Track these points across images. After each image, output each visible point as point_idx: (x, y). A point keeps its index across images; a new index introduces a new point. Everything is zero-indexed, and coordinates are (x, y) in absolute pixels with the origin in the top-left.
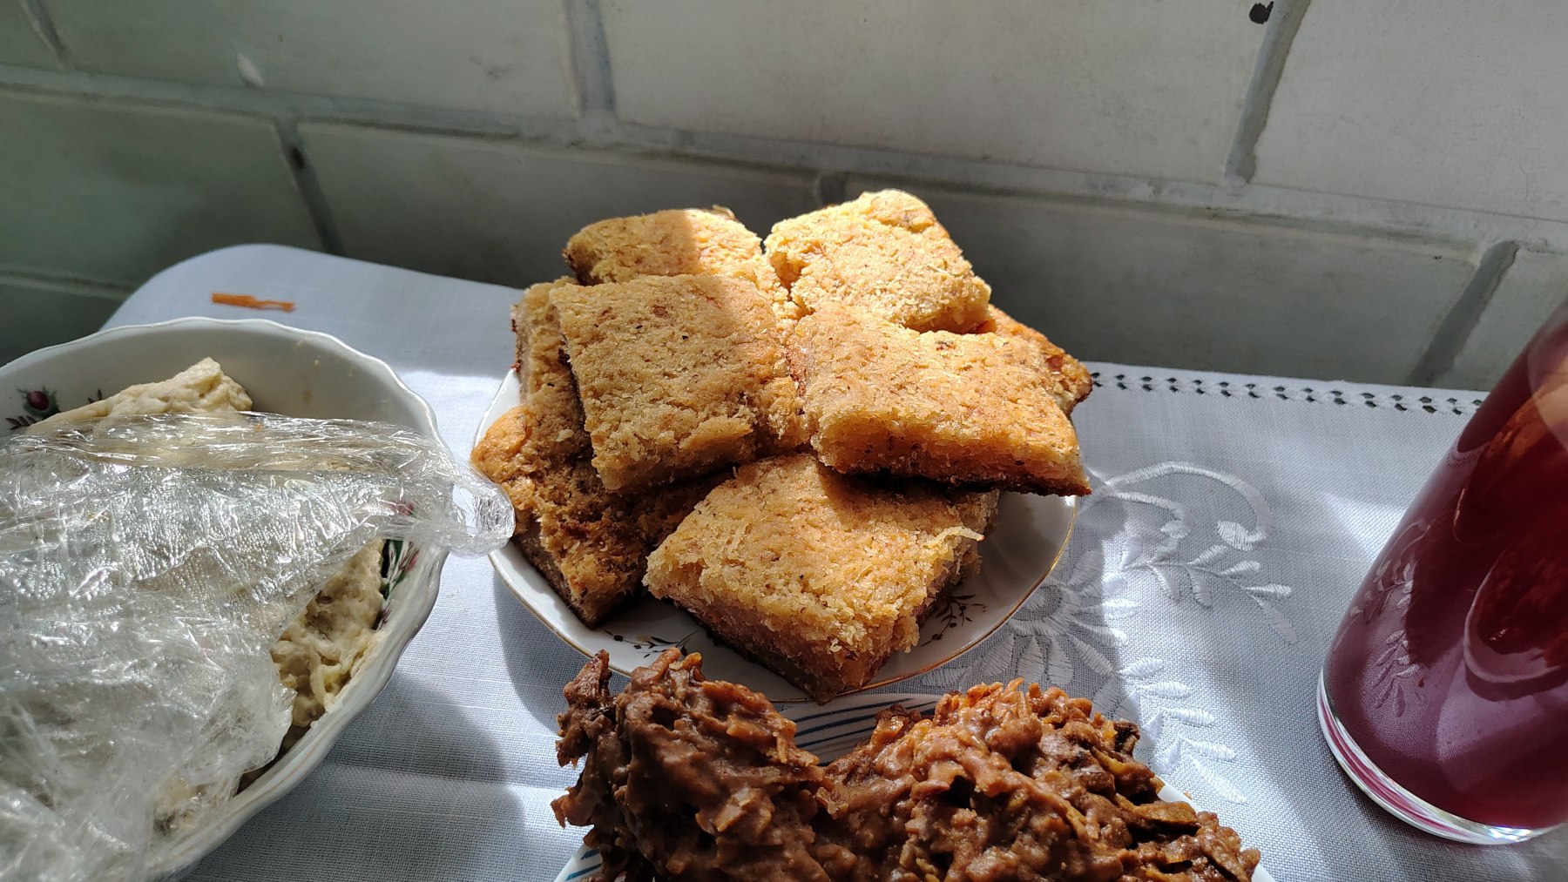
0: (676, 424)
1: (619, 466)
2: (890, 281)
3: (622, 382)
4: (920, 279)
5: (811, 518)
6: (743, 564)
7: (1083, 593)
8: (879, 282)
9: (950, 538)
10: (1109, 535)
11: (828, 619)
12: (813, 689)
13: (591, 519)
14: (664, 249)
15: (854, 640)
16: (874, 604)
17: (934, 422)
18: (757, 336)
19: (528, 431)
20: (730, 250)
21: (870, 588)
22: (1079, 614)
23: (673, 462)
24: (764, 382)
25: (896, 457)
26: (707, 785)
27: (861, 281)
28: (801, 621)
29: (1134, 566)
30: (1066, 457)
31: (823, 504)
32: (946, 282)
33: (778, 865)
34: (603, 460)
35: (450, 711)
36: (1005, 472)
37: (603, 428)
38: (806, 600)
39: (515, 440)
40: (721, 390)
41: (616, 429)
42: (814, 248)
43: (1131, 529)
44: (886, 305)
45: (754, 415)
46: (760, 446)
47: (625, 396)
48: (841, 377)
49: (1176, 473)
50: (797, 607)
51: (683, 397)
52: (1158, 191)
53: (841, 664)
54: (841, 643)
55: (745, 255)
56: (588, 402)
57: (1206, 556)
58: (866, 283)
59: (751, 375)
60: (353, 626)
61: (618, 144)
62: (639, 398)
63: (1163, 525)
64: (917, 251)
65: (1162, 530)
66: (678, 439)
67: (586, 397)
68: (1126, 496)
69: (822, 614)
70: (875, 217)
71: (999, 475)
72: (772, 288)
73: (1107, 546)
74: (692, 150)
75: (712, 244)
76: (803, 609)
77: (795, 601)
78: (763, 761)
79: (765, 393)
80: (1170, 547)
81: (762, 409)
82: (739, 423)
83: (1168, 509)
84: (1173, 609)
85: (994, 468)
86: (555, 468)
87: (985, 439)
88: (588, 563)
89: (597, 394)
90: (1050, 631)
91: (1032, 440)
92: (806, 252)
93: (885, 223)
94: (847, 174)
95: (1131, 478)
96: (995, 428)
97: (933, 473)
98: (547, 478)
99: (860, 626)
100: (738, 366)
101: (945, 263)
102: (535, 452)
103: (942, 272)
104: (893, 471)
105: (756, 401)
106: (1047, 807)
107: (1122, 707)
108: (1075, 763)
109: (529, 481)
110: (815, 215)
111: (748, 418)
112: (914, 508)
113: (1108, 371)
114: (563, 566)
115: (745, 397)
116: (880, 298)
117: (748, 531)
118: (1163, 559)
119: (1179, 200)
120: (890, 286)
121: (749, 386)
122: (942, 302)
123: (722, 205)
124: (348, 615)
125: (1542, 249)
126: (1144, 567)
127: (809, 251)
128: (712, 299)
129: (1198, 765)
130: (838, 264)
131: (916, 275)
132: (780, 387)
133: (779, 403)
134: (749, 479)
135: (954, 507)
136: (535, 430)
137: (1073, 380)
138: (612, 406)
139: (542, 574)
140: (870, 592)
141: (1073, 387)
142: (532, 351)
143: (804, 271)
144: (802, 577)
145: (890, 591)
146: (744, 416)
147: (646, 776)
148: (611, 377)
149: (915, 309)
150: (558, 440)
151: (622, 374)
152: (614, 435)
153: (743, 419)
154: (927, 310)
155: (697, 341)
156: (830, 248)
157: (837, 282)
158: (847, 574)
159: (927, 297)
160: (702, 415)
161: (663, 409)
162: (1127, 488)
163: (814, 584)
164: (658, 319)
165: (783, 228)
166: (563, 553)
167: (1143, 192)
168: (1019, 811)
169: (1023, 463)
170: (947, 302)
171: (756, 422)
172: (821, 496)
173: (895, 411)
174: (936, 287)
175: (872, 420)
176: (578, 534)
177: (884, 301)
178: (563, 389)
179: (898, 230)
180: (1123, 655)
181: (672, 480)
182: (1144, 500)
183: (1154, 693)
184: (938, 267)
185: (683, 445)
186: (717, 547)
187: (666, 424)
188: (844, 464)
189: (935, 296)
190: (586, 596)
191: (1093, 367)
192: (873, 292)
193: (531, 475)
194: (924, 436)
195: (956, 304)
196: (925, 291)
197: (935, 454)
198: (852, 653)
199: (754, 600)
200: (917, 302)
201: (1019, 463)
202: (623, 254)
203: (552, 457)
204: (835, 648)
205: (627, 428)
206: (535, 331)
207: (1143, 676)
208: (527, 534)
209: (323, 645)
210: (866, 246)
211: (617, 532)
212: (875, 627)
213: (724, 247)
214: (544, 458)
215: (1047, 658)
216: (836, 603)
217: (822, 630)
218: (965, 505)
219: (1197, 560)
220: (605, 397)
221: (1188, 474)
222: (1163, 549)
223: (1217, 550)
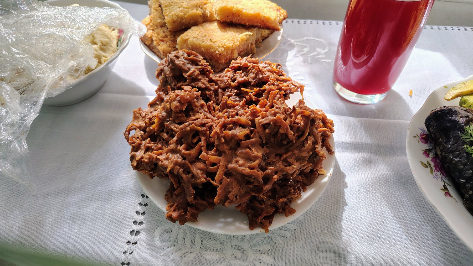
0: (184, 12)
1: (171, 21)
3: (172, 4)
5: (215, 31)
6: (198, 38)
9: (246, 35)
10: (290, 50)
11: (216, 47)
13: (165, 38)
15: (221, 50)
16: (226, 44)
17: (243, 10)
19: (151, 20)
21: (226, 41)
23: (183, 21)
25: (234, 18)
28: (211, 47)
29: (295, 56)
31: (217, 29)
33: (200, 82)
34: (168, 25)
36: (260, 24)
37: (167, 13)
38: (211, 43)
39: (148, 22)
40: (194, 5)
41: (170, 13)
43: (295, 50)
46: (204, 19)
47: (173, 7)
49: (309, 39)
50: (209, 44)
51: (186, 6)
53: (218, 56)
54: (218, 52)
56: (164, 9)
57: (312, 54)
59: (202, 3)
60: (110, 52)
62: (176, 7)
65: (303, 49)
66: (184, 15)
67: (164, 7)
69: (214, 45)
73: (289, 52)
77: (208, 43)
79: (205, 6)
80: (305, 52)
81: (204, 10)
82: (199, 12)
83: (305, 46)
84: (303, 64)
85: (257, 22)
86: (157, 28)
87: (254, 14)
88: (164, 46)
89: (166, 7)
91: (266, 15)
95: (298, 40)
96: (257, 11)
97: (243, 23)
98: (155, 30)
99: (223, 48)
102: (153, 25)
104: (233, 22)
105: (203, 8)
109: (151, 31)
111: (201, 11)
112: (238, 30)
114: (160, 48)
115: (200, 7)
117: (200, 32)
118: (302, 55)
121: (202, 5)
124: (109, 50)
126: (298, 56)
132: (209, 6)
133: (208, 9)
134: (201, 26)
136: (153, 20)
138: (170, 9)
139: (154, 53)
144: (210, 39)
145: (230, 42)
148: (169, 3)
150: (158, 22)
151: (172, 2)
152: (170, 14)
158: (221, 39)
160: (190, 10)
161: (181, 9)
162: (296, 42)
163: (213, 40)
166: (159, 45)
169: (264, 21)
171: (203, 13)
173: (234, 7)
175: (228, 8)
176: (163, 41)
178: (160, 12)
180: (289, 72)
182: (300, 44)
185: (186, 16)
186: (192, 35)
187: (182, 11)
188: (222, 19)
190: (164, 53)
193: (152, 30)
194: (241, 13)
197: (243, 18)
198: (221, 53)
199: (200, 44)
203: (157, 26)
205: (173, 13)
207: (294, 76)
208: (151, 43)
209: (104, 54)
211: (171, 40)
212: (227, 49)
214: (155, 26)
216: (217, 44)
217: (214, 49)
219: (310, 55)
220: (168, 7)
221: (311, 39)
222: (302, 53)
223: (316, 53)
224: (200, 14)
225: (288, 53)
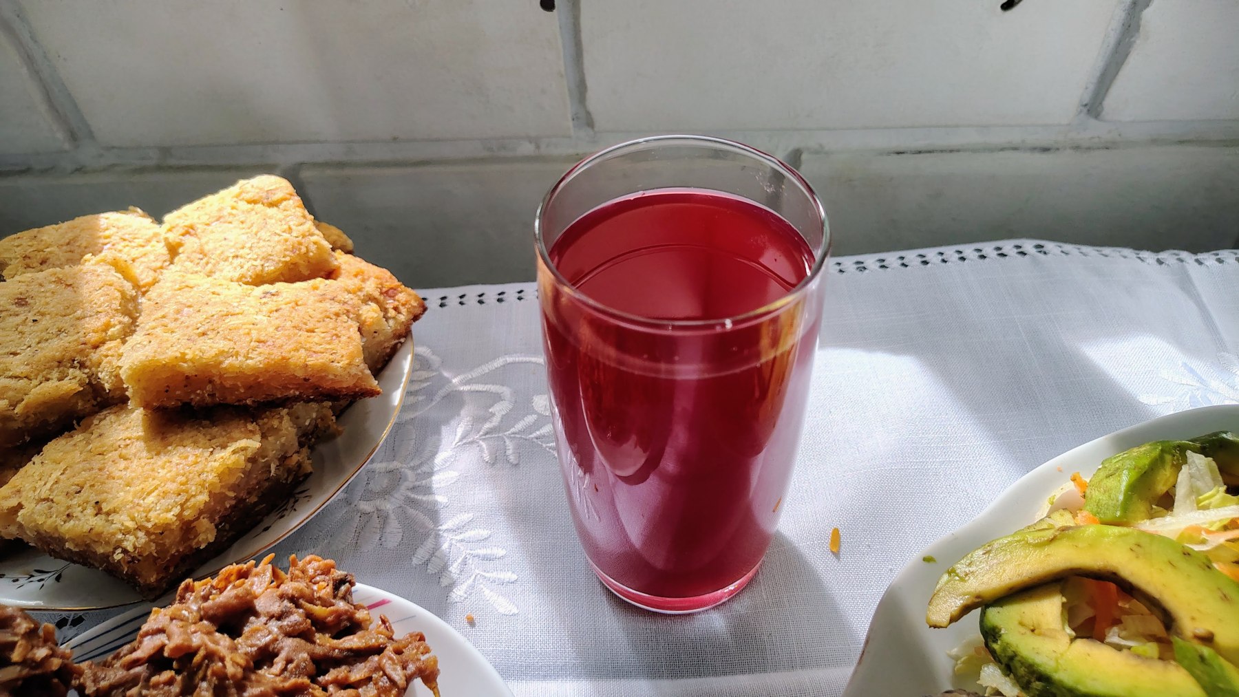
0: (10, 393)
2: (243, 248)
4: (268, 243)
5: (124, 452)
6: (52, 500)
7: (419, 471)
8: (233, 250)
9: (238, 450)
10: (446, 421)
11: (113, 534)
14: (68, 249)
15: (135, 548)
16: (152, 515)
17: (221, 359)
18: (99, 310)
20: (130, 242)
21: (153, 503)
22: (414, 489)
24: (96, 347)
25: (194, 392)
27: (218, 252)
29: (464, 442)
31: (139, 439)
32: (288, 243)
36: (296, 389)
38: (95, 521)
40: (53, 359)
42: (191, 230)
43: (466, 413)
44: (235, 268)
45: (85, 376)
49: (509, 364)
50: (86, 528)
51: (21, 370)
53: (126, 569)
54: (125, 551)
55: (143, 244)
57: (520, 426)
58: (222, 253)
59: (85, 344)
63: (492, 405)
64: (268, 220)
65: (490, 410)
66: (14, 405)
68: (466, 388)
69: (107, 529)
70: (243, 199)
71: (292, 392)
72: (162, 268)
73: (445, 430)
75: (115, 239)
76: (91, 529)
77: (85, 523)
79: (95, 356)
80: (495, 421)
81: (93, 369)
82: (71, 383)
83: (498, 393)
84: (489, 472)
85: (286, 388)
87: (268, 365)
90: (388, 506)
91: (313, 361)
92: (183, 235)
93: (249, 202)
95: (476, 373)
96: (277, 355)
97: (231, 399)
99: (141, 534)
100: (76, 337)
101: (290, 228)
103: (286, 236)
104: (193, 404)
105: (88, 363)
107: (435, 556)
108: (280, 617)
110: (197, 204)
111: (78, 379)
115: (75, 362)
116: (231, 263)
117: (65, 472)
118: (487, 433)
120: (241, 252)
121: (82, 352)
122: (283, 259)
123: (135, 206)
125: (819, 151)
126: (473, 442)
127: (187, 233)
129: (487, 592)
130: (204, 240)
131: (264, 241)
132: (109, 349)
133: (107, 363)
134: (85, 429)
135: (255, 423)
137: (403, 305)
140: (152, 505)
141: (408, 311)
143: (181, 250)
144: (97, 503)
145: (166, 503)
146: (75, 378)
149: (260, 268)
153: (73, 381)
154: (270, 267)
155: (45, 322)
156: (200, 228)
157: (201, 256)
158: (135, 495)
159: (271, 257)
160: (35, 382)
162: (468, 382)
163: (105, 508)
164: (17, 309)
165: (168, 218)
169: (309, 379)
170: (288, 259)
171: (86, 381)
172: (139, 433)
174: (279, 248)
175: (164, 365)
177: (235, 265)
179: (259, 207)
180: (443, 514)
181: (28, 439)
182: (481, 389)
183: (462, 541)
184: (284, 232)
185: (19, 410)
186: (35, 490)
187: (3, 394)
189: (277, 256)
191: (422, 293)
192: (226, 260)
194: (214, 371)
195: (297, 260)
196: (270, 253)
197: (228, 384)
198: (133, 558)
199: (56, 529)
200: (262, 263)
201: (305, 380)
202: (30, 258)
204: (118, 556)
207: (457, 530)
210: (230, 223)
212: (157, 533)
213: (124, 240)
215: (383, 528)
216: (124, 520)
217: (108, 543)
218: (266, 420)
219: (513, 430)
222: (487, 426)
223: (530, 419)
224: (75, 389)
225: (439, 432)
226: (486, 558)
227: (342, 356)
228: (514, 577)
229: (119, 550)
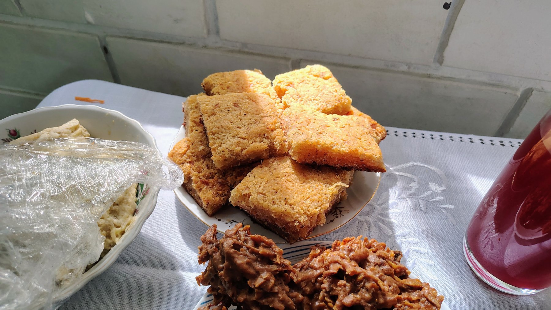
0: (241, 145)
1: (221, 159)
2: (317, 96)
3: (222, 130)
4: (327, 96)
5: (288, 178)
6: (264, 194)
7: (382, 207)
8: (313, 96)
9: (337, 186)
10: (391, 187)
11: (294, 214)
12: (288, 239)
13: (210, 178)
14: (237, 84)
15: (303, 221)
16: (310, 209)
17: (332, 146)
18: (270, 114)
19: (188, 147)
20: (260, 85)
21: (309, 203)
22: (381, 214)
23: (240, 158)
24: (272, 131)
25: (319, 158)
26: (252, 271)
27: (306, 96)
28: (286, 214)
29: (400, 197)
30: (378, 159)
31: (293, 174)
32: (337, 97)
33: (276, 299)
34: (215, 157)
35: (159, 246)
36: (356, 164)
37: (216, 146)
38: (286, 207)
39: (184, 150)
40: (257, 133)
41: (220, 146)
42: (290, 84)
43: (399, 184)
44: (315, 105)
45: (269, 142)
46: (271, 153)
47: (223, 134)
48: (300, 129)
49: (415, 166)
50: (283, 209)
51: (244, 135)
52: (409, 68)
53: (299, 229)
54: (299, 222)
55: (266, 86)
56: (210, 136)
57: (425, 194)
58: (308, 97)
59: (268, 128)
60: (126, 214)
61: (220, 47)
62: (228, 135)
63: (410, 183)
64: (326, 86)
65: (410, 185)
66: (242, 150)
67: (210, 134)
68: (397, 173)
69: (292, 212)
70: (311, 74)
71: (355, 164)
72: (275, 98)
73: (391, 191)
74: (246, 50)
75: (254, 82)
76: (286, 210)
77: (283, 207)
78: (271, 263)
79: (273, 134)
80: (413, 191)
81: (272, 140)
82: (263, 145)
83: (412, 178)
84: (414, 212)
85: (353, 162)
86: (198, 160)
87: (350, 152)
88: (209, 194)
89: (213, 134)
90: (370, 220)
91: (366, 153)
92: (287, 86)
93: (315, 76)
94: (301, 59)
95: (399, 167)
96: (353, 148)
97: (331, 164)
98: (195, 163)
99: (305, 216)
100: (263, 125)
101: (336, 90)
102: (191, 154)
103: (335, 94)
104: (317, 163)
105: (270, 137)
106: (371, 279)
107: (395, 247)
108: (380, 265)
109: (188, 164)
110: (290, 73)
111: (267, 143)
112: (325, 176)
113: (392, 130)
114: (200, 194)
115: (266, 136)
116: (313, 102)
117: (266, 183)
118: (410, 195)
119: (417, 71)
120: (317, 98)
121: (267, 132)
122: (335, 104)
123: (257, 69)
124: (124, 210)
125: (541, 91)
126: (404, 198)
127: (288, 85)
128: (254, 101)
129: (422, 267)
130: (298, 90)
131: (326, 94)
132: (278, 133)
133: (278, 138)
134: (267, 165)
135: (339, 176)
136: (191, 146)
137: (380, 132)
138: (219, 138)
139: (193, 197)
141: (380, 135)
142: (190, 118)
143: (286, 92)
144: (285, 199)
145: (316, 204)
146: (265, 142)
147: (230, 268)
148: (218, 128)
149: (325, 106)
150: (199, 150)
151: (222, 127)
152: (219, 148)
153: (265, 144)
154: (330, 107)
155: (249, 116)
156: (296, 84)
157: (298, 97)
158: (301, 198)
159: (330, 102)
160: (251, 142)
161: (237, 139)
162: (398, 170)
163: (290, 202)
164: (235, 108)
165: (279, 77)
166: (200, 190)
167: (404, 68)
168: (361, 281)
169: (363, 161)
170: (336, 104)
171: (270, 145)
172: (292, 171)
173: (318, 141)
174: (332, 99)
175: (310, 145)
176: (206, 183)
177: (315, 103)
178: (201, 132)
179: (320, 79)
180: (396, 228)
181: (239, 165)
182: (404, 175)
183: (406, 242)
184: (334, 92)
185: (244, 152)
186: (255, 188)
187: (238, 145)
188: (300, 160)
189: (332, 102)
190: (208, 205)
191: (387, 128)
192: (311, 100)
193: (190, 162)
194: (329, 150)
195: (340, 105)
196: (329, 100)
197: (332, 157)
198: (303, 226)
199: (268, 207)
200: (326, 104)
201: (361, 160)
202: (223, 85)
203: (197, 156)
204: (297, 224)
205: (224, 146)
206: (191, 112)
207: (403, 236)
208: (188, 183)
209: (115, 221)
210: (308, 84)
211: (220, 183)
212: (310, 217)
213: (258, 84)
214: (194, 156)
215: (369, 229)
216: (297, 208)
217: (292, 217)
218: (342, 175)
219: (422, 196)
220: (216, 135)
221: (419, 166)
222: (410, 192)
223: (429, 192)
224: (266, 148)
225: (388, 191)
226: (418, 252)
227: (377, 153)
228: (433, 263)
229: (297, 222)
